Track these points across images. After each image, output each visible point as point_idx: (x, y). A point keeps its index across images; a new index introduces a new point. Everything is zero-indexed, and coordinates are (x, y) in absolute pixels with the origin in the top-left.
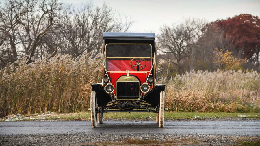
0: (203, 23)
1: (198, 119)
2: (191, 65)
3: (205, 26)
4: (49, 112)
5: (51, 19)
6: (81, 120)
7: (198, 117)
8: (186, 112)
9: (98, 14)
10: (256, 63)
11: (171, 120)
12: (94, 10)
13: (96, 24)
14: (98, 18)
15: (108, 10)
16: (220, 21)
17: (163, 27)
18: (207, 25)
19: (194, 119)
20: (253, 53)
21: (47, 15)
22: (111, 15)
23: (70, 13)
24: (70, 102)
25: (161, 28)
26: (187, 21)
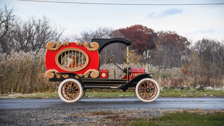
0: (110, 31)
1: (122, 97)
2: (105, 59)
3: (111, 33)
4: (15, 93)
5: (7, 27)
6: (41, 99)
7: (122, 96)
8: (110, 92)
9: (39, 23)
10: (145, 58)
11: (104, 98)
12: (37, 21)
13: (39, 31)
14: (40, 27)
15: (47, 21)
16: (122, 29)
17: (83, 33)
18: (113, 32)
19: (119, 97)
20: (143, 51)
21: (4, 24)
22: (49, 24)
23: (20, 22)
24: (29, 86)
25: (82, 34)
26: (100, 29)
